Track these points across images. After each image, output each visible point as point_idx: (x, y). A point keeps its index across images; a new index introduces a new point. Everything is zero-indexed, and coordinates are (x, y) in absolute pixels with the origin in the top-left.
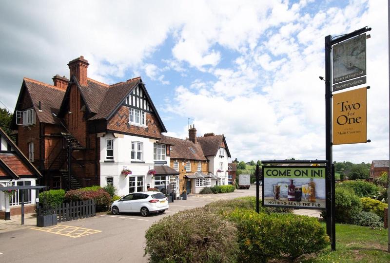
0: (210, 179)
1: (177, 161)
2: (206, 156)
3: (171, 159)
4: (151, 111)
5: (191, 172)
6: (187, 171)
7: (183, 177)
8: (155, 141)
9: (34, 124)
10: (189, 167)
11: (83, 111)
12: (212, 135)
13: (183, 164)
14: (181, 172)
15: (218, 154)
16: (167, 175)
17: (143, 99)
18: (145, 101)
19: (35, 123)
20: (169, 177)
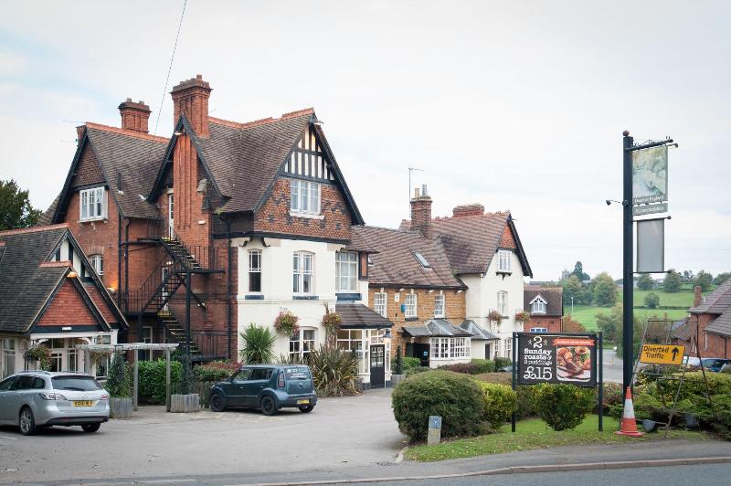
0: (468, 339)
1: (382, 290)
2: (458, 276)
3: (371, 286)
4: (332, 178)
5: (417, 319)
6: (407, 316)
7: (398, 333)
8: (339, 247)
9: (105, 219)
10: (412, 304)
11: (203, 192)
12: (476, 210)
13: (397, 297)
14: (393, 319)
15: (493, 267)
16: (364, 326)
17: (317, 154)
18: (320, 159)
19: (107, 217)
20: (370, 330)
